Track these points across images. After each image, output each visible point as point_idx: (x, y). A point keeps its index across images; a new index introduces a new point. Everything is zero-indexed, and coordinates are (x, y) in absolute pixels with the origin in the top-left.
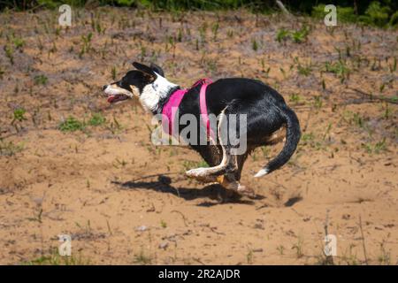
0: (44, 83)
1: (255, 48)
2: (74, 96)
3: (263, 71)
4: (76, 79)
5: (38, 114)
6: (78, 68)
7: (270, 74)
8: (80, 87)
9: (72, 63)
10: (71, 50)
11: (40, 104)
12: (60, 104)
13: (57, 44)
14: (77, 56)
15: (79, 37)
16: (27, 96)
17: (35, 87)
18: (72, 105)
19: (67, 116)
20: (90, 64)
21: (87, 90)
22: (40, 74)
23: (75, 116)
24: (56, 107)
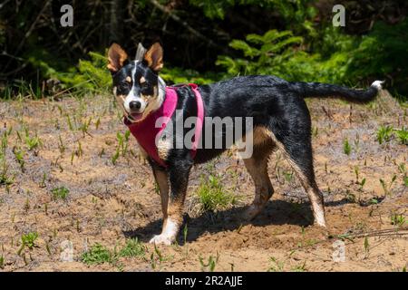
0: (63, 198)
1: (347, 152)
2: (103, 215)
3: (357, 183)
4: (107, 192)
5: (55, 241)
6: (110, 178)
7: (366, 188)
8: (112, 204)
9: (102, 171)
10: (102, 153)
11: (58, 227)
12: (84, 226)
13: (84, 145)
14: (109, 161)
15: (115, 135)
16: (41, 215)
17: (53, 203)
18: (100, 227)
19: (92, 243)
20: (126, 172)
21: (121, 207)
22: (59, 185)
23: (103, 243)
24: (79, 230)
